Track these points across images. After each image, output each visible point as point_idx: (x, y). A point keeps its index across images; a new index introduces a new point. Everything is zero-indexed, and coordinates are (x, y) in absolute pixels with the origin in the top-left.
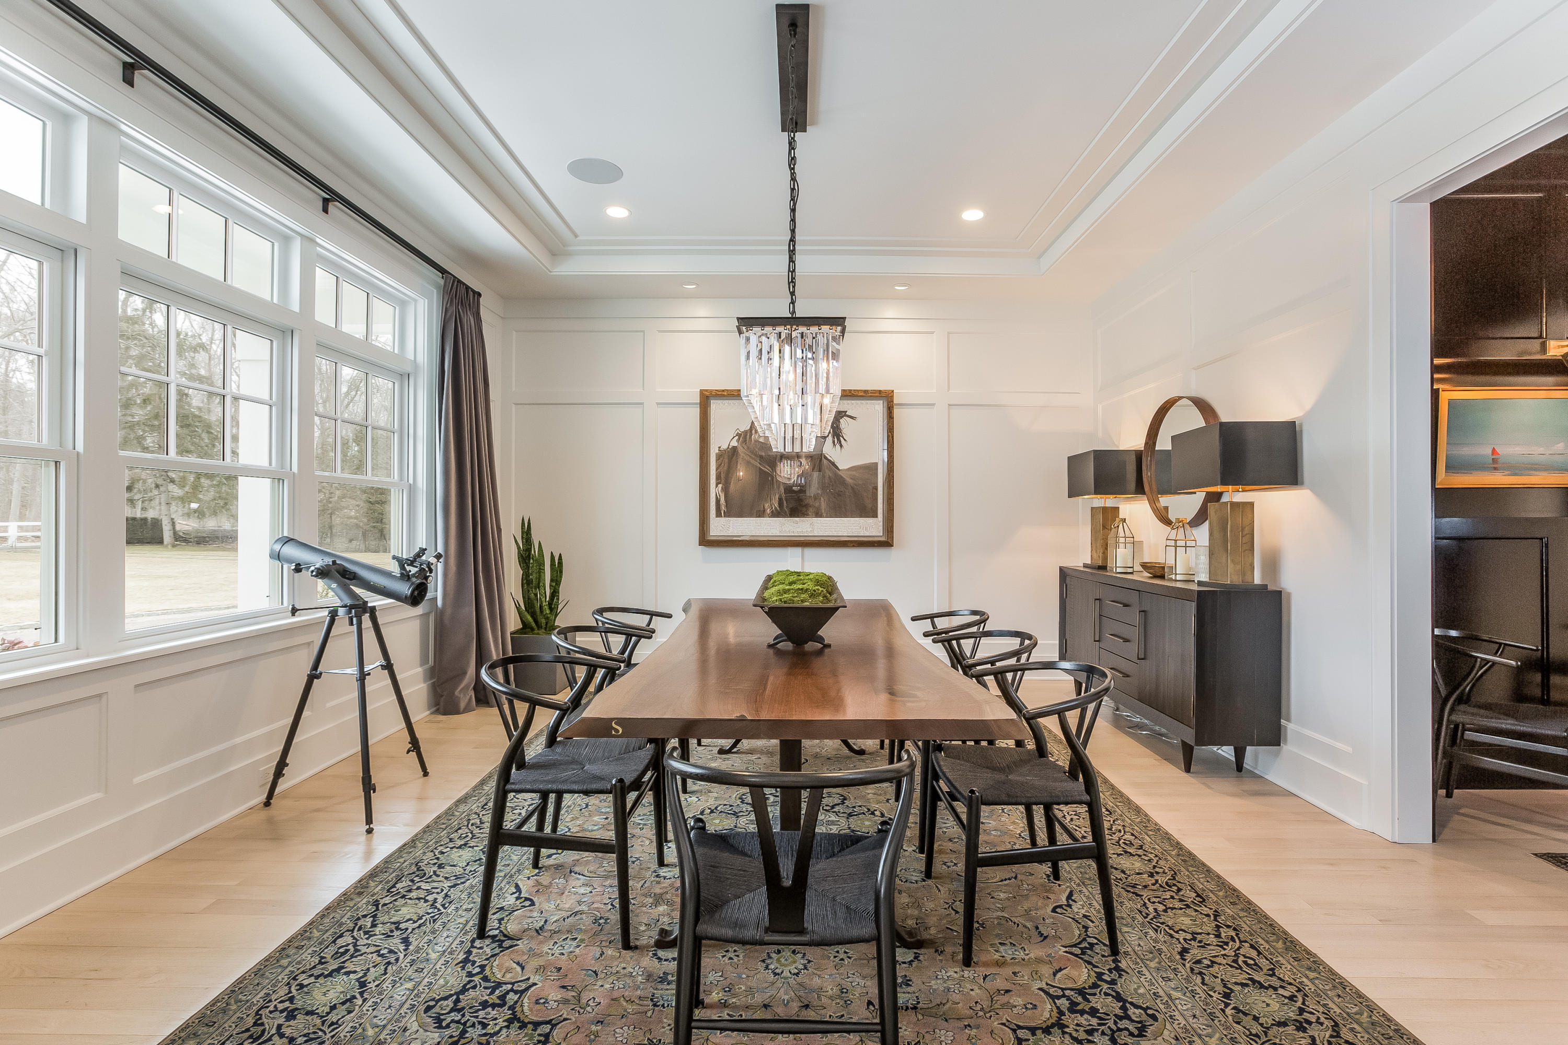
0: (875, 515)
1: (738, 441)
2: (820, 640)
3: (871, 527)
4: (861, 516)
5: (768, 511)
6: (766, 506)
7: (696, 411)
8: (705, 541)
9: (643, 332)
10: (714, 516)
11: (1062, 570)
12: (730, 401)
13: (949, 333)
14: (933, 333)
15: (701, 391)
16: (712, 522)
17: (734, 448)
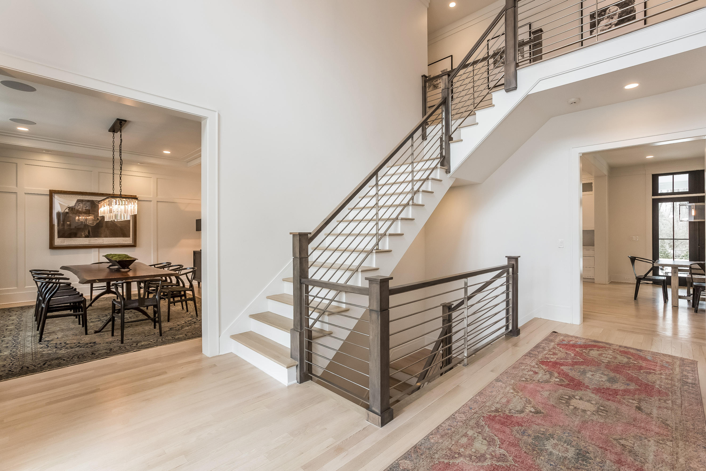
0: (129, 237)
1: (68, 210)
2: (129, 268)
3: (129, 241)
4: (123, 237)
5: (83, 235)
6: (83, 234)
7: (48, 198)
8: (52, 247)
9: (17, 163)
10: (57, 238)
11: (194, 252)
12: (65, 195)
13: (157, 178)
14: (151, 178)
15: (50, 190)
16: (55, 240)
17: (67, 213)
